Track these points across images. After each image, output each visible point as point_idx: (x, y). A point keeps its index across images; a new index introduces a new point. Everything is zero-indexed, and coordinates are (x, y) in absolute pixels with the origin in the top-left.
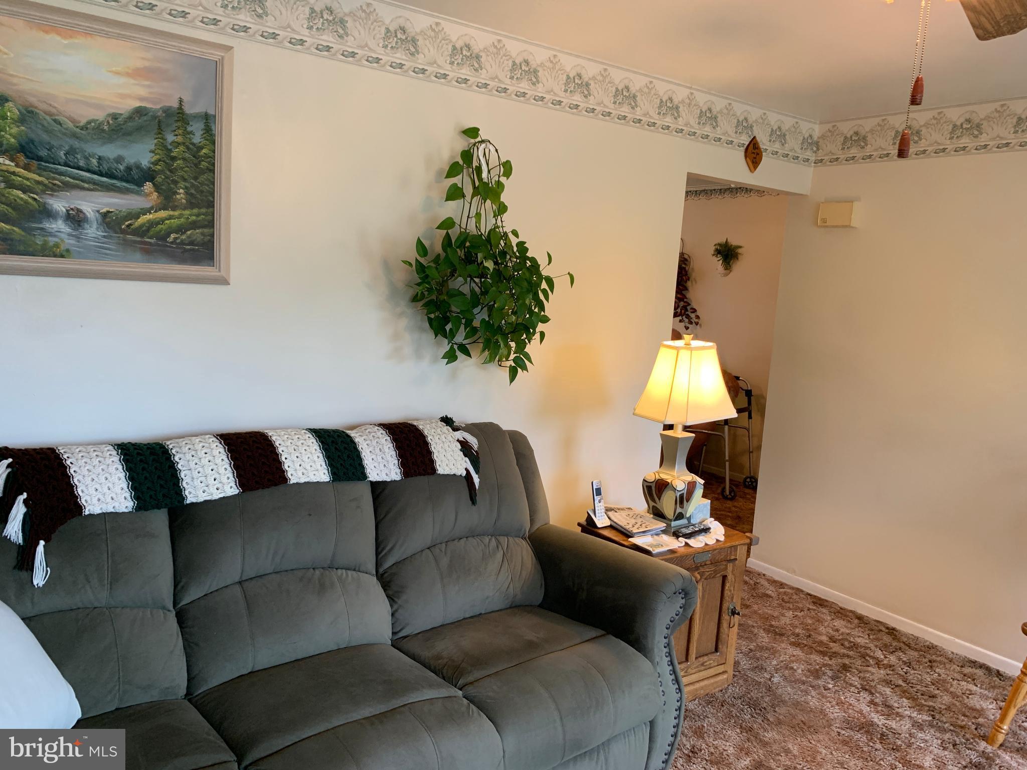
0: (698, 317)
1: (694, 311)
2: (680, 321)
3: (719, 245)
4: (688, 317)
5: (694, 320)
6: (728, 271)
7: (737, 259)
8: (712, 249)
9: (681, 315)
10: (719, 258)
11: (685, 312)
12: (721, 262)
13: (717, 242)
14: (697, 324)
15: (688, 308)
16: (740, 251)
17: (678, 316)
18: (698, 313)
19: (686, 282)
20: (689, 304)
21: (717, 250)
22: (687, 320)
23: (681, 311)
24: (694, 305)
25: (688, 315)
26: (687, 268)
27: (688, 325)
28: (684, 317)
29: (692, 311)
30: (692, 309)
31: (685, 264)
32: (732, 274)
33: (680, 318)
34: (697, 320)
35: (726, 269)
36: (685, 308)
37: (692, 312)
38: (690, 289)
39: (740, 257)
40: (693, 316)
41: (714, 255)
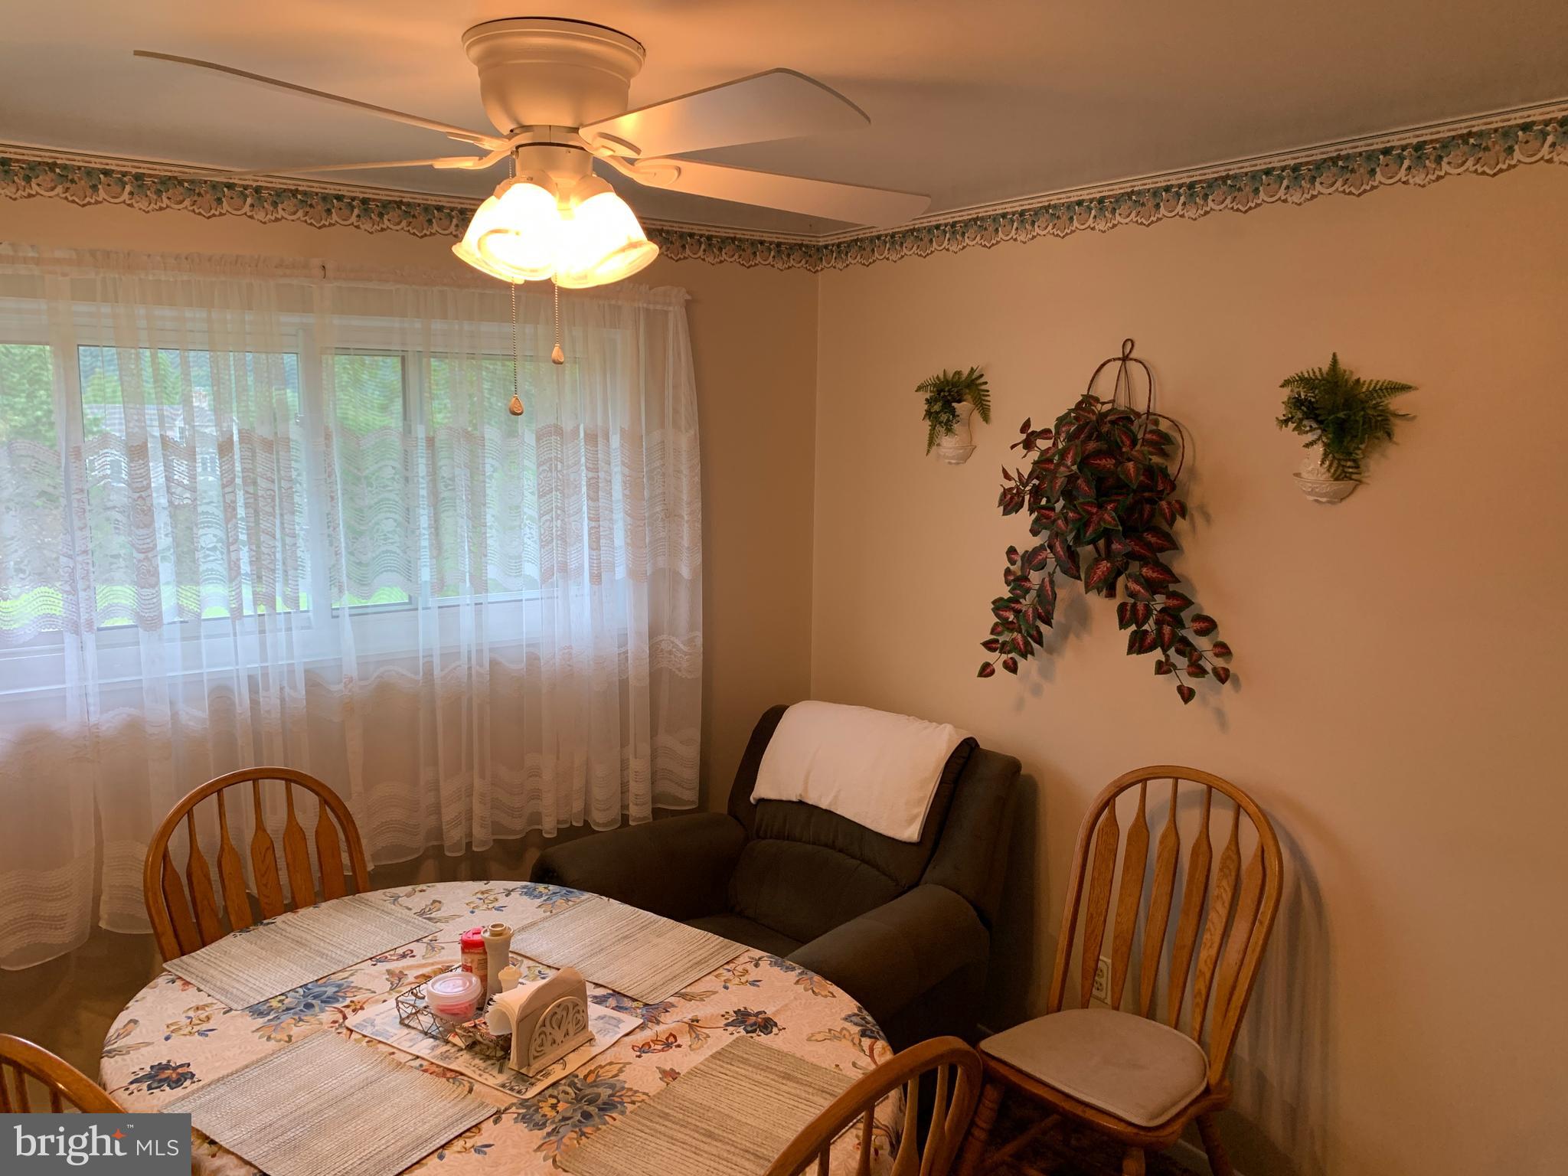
0: (1223, 650)
1: (1208, 626)
2: (1162, 668)
3: (1303, 381)
4: (1185, 648)
5: (1210, 662)
6: (1349, 484)
7: (1389, 435)
8: (1278, 401)
9: (1159, 642)
10: (1310, 437)
11: (1173, 634)
12: (1319, 449)
13: (1291, 372)
14: (1223, 676)
15: (1186, 615)
16: (1397, 403)
17: (1152, 648)
18: (1223, 635)
19: (1171, 522)
20: (1187, 603)
21: (1297, 403)
22: (1182, 662)
23: (1160, 631)
24: (1206, 603)
25: (1184, 641)
26: (1172, 470)
27: (1190, 682)
28: (1172, 652)
29: (1197, 625)
30: (1200, 618)
31: (1164, 454)
32: (1361, 492)
33: (1157, 654)
34: (1220, 663)
35: (1340, 475)
36: (1172, 616)
37: (1201, 633)
38: (1185, 542)
39: (1399, 428)
40: (1203, 644)
41: (1286, 422)
